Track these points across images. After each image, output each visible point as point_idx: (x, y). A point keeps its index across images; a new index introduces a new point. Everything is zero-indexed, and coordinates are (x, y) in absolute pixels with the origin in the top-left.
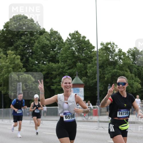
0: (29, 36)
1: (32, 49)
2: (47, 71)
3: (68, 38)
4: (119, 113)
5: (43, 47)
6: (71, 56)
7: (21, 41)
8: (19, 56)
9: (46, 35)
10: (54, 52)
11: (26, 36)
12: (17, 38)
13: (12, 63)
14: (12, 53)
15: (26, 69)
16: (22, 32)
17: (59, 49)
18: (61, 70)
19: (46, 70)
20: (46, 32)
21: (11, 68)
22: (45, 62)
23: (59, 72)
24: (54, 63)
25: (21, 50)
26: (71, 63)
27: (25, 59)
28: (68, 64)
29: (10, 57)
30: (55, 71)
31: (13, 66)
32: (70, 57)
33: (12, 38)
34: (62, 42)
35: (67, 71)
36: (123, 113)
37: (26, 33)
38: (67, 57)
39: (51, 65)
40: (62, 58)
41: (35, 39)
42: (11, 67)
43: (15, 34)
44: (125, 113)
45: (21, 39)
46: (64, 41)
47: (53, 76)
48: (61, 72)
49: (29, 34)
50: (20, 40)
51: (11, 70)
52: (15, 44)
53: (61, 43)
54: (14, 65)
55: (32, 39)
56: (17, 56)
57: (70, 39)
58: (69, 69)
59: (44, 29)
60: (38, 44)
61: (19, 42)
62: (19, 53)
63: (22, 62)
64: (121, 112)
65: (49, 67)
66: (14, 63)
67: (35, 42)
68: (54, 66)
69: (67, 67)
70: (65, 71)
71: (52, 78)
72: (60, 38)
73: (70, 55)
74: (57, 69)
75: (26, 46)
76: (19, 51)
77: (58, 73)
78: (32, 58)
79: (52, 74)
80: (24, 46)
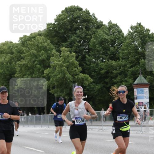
0: (85, 30)
1: (88, 46)
2: (106, 70)
3: (130, 32)
4: (119, 117)
5: (102, 42)
6: (134, 52)
7: (76, 37)
8: (74, 53)
9: (104, 29)
10: (114, 47)
11: (81, 30)
12: (70, 32)
13: (66, 61)
14: (66, 50)
15: (82, 68)
16: (76, 26)
17: (120, 44)
18: (122, 68)
19: (105, 68)
20: (104, 25)
21: (65, 68)
22: (103, 60)
23: (120, 70)
24: (114, 61)
25: (77, 47)
26: (134, 60)
27: (80, 57)
28: (130, 61)
29: (64, 54)
30: (116, 70)
31: (68, 65)
32: (132, 53)
33: (65, 33)
34: (123, 36)
35: (129, 70)
36: (122, 117)
37: (81, 27)
38: (130, 53)
39: (111, 63)
40: (124, 54)
41: (91, 33)
42: (65, 66)
43: (68, 28)
44: (124, 117)
45: (76, 34)
46: (125, 35)
47: (113, 75)
48: (123, 70)
49: (84, 28)
50: (74, 35)
51: (64, 69)
52: (69, 40)
53: (121, 37)
54: (68, 63)
55: (88, 34)
56: (71, 53)
57: (131, 33)
58: (132, 67)
59: (102, 22)
60: (94, 39)
61: (74, 37)
62: (74, 50)
63: (78, 60)
64: (120, 117)
65: (109, 64)
66: (68, 62)
67: (91, 37)
68: (114, 65)
69: (129, 64)
70: (128, 69)
71: (112, 78)
72: (120, 32)
73: (132, 51)
74: (118, 67)
75: (82, 42)
76: (74, 48)
77: (118, 72)
78: (89, 56)
79: (112, 73)
80: (80, 41)
